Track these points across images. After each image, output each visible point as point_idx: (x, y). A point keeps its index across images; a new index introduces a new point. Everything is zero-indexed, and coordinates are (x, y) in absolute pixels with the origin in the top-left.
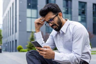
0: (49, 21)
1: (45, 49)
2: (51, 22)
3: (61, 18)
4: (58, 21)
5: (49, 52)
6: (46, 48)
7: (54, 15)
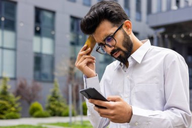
0: (104, 40)
1: (112, 104)
2: (110, 44)
3: (129, 33)
4: (124, 41)
5: (120, 109)
6: (114, 101)
7: (114, 26)
